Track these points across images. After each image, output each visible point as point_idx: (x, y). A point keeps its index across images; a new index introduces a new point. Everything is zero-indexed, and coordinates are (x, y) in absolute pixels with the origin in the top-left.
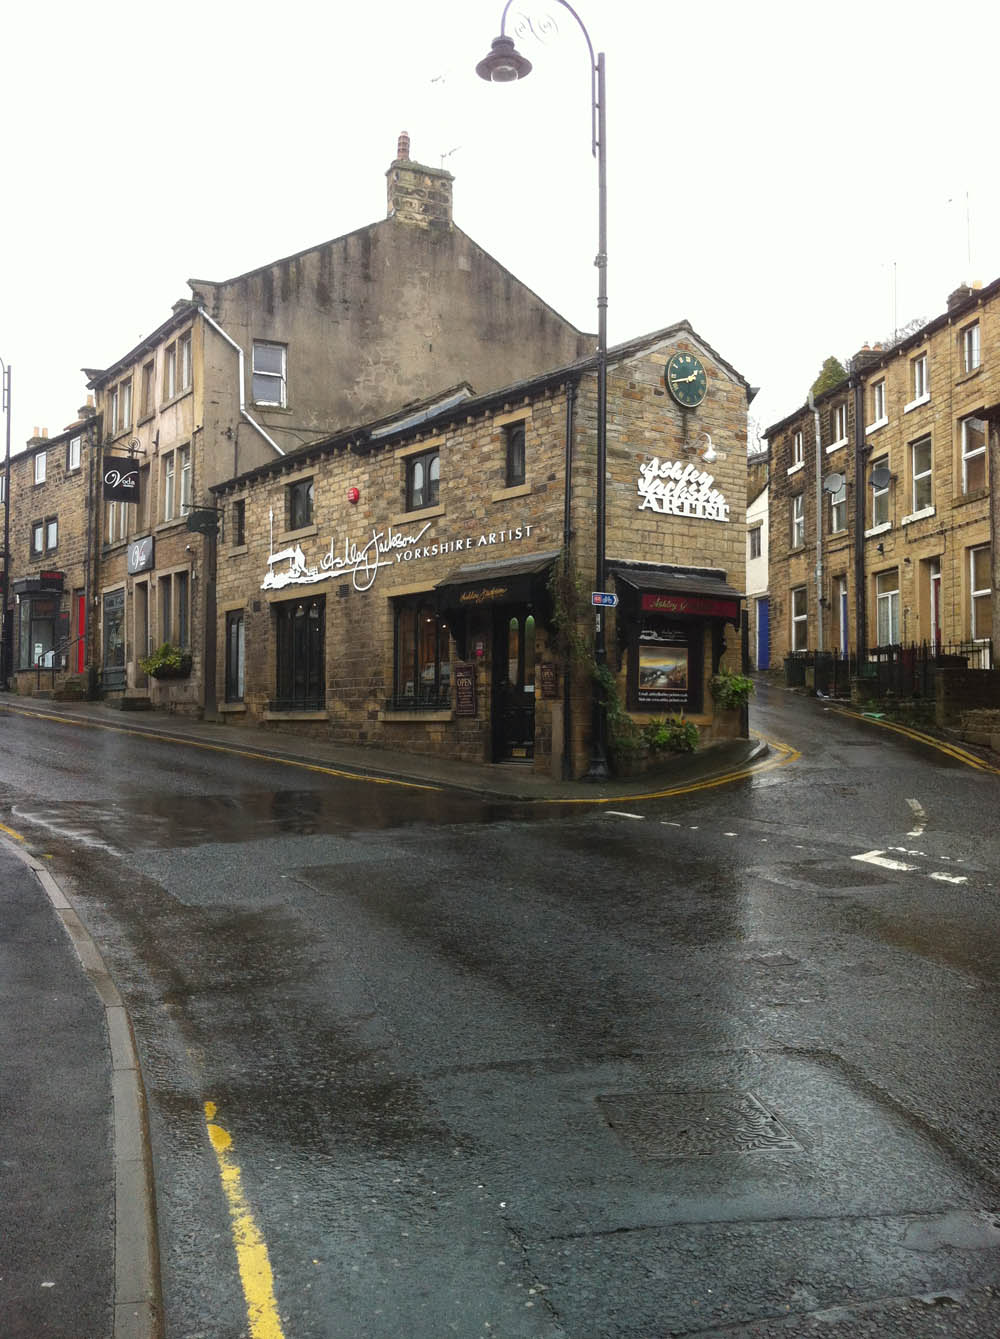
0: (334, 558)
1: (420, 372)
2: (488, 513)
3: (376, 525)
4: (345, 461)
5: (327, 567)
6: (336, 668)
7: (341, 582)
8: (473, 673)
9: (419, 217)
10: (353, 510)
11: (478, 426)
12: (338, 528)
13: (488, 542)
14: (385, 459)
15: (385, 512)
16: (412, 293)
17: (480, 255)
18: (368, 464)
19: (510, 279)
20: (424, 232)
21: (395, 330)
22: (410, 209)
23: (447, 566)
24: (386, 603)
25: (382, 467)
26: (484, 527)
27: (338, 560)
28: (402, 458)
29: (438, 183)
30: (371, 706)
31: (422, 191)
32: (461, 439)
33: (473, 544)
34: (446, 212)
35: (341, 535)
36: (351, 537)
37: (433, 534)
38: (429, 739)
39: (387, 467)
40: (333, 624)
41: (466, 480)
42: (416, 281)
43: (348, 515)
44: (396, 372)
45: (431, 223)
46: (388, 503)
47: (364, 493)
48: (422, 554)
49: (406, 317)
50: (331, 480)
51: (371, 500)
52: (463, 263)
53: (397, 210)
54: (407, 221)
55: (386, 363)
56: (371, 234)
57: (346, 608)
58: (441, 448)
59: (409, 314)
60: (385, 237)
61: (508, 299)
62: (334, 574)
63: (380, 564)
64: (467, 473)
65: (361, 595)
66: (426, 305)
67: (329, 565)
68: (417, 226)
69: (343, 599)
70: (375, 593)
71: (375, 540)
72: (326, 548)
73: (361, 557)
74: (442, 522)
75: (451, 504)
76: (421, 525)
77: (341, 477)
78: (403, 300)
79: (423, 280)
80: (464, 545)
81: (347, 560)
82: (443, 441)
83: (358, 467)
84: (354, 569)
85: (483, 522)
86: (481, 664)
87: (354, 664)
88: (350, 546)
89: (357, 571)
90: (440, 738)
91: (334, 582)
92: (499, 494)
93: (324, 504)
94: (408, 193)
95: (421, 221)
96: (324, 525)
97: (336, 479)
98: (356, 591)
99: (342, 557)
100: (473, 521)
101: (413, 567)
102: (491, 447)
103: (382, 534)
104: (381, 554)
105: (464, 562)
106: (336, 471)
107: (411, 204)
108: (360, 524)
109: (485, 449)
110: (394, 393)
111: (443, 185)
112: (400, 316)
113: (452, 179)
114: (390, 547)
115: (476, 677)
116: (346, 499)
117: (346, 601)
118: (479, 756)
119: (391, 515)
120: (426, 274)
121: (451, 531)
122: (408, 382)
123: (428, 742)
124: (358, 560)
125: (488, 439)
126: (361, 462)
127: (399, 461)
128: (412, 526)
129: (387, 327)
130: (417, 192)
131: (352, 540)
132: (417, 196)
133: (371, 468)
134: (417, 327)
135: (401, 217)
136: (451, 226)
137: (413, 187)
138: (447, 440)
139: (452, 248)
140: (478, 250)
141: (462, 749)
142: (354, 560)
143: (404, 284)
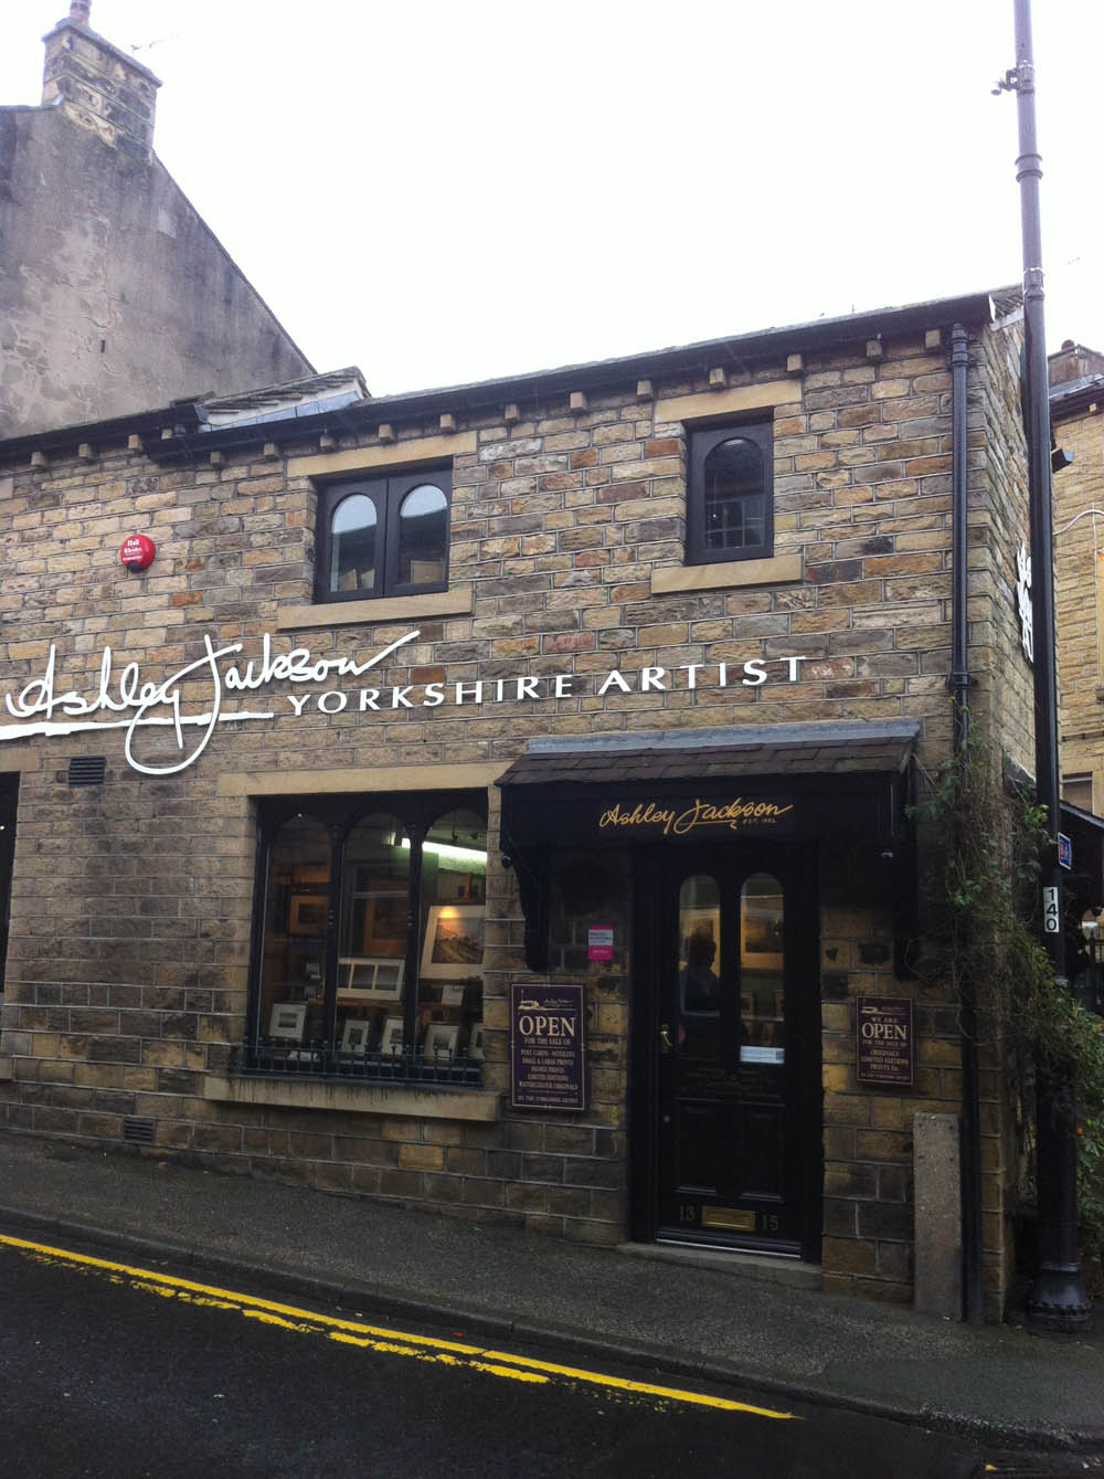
0: (56, 694)
1: (84, 383)
2: (630, 619)
3: (212, 626)
4: (108, 476)
5: (29, 711)
6: (46, 953)
7: (79, 750)
8: (577, 1005)
9: (102, 124)
10: (131, 585)
11: (597, 418)
12: (74, 626)
13: (636, 686)
14: (251, 478)
15: (248, 599)
16: (80, 246)
17: (192, 218)
18: (194, 487)
19: (233, 272)
20: (108, 150)
21: (46, 297)
22: (89, 107)
23: (479, 736)
24: (243, 808)
25: (239, 495)
26: (619, 651)
27: (71, 697)
28: (311, 478)
29: (136, 81)
30: (172, 1058)
31: (109, 84)
32: (534, 445)
33: (577, 687)
34: (145, 131)
35: (82, 644)
36: (118, 647)
37: (424, 656)
38: (396, 1161)
39: (258, 495)
40: (40, 846)
41: (551, 541)
42: (88, 226)
43: (108, 594)
44: (41, 371)
45: (120, 140)
46: (260, 578)
47: (170, 550)
48: (384, 700)
49: (66, 281)
50: (54, 515)
51: (199, 565)
52: (164, 222)
53: (69, 100)
54: (79, 122)
55: (22, 351)
56: (19, 121)
57: (93, 812)
58: (457, 463)
59: (73, 280)
60: (42, 134)
61: (228, 302)
62: (51, 729)
63: (224, 717)
64: (551, 525)
65: (149, 784)
66: (100, 271)
67: (39, 707)
68: (98, 139)
69: (79, 792)
70: (202, 784)
71: (211, 657)
72: (32, 667)
73: (158, 694)
74: (456, 632)
75: (490, 592)
76: (378, 634)
77: (92, 510)
78: (65, 251)
79: (99, 229)
80: (545, 689)
81: (104, 700)
82: (472, 447)
83: (151, 489)
84: (131, 723)
85: (618, 640)
86: (607, 984)
87: (111, 949)
88: (116, 667)
89: (138, 728)
90: (439, 1161)
91: (55, 749)
92: (672, 576)
93: (22, 567)
94: (86, 78)
95: (106, 129)
96: (25, 615)
97: (73, 513)
98: (132, 774)
99: (87, 689)
100: (577, 636)
101: (351, 730)
102: (649, 467)
103: (238, 647)
104: (229, 693)
105: (544, 729)
106: (72, 496)
107: (91, 97)
108: (151, 619)
109: (622, 472)
110: (35, 407)
111: (143, 87)
112: (56, 278)
113: (158, 85)
114: (266, 675)
115: (589, 1015)
116: (106, 559)
117: (94, 796)
118: (599, 1225)
119: (268, 606)
120: (106, 221)
121: (496, 652)
122: (61, 395)
123: (390, 1167)
124: (145, 702)
125: (638, 448)
126: (165, 481)
127: (304, 484)
128: (345, 634)
129: (33, 288)
130: (104, 83)
131: (121, 656)
132: (100, 89)
133: (203, 494)
134: (84, 304)
135: (71, 113)
136: (150, 155)
137: (95, 72)
138: (481, 445)
139: (150, 190)
140: (188, 210)
141: (527, 1198)
142: (128, 700)
143: (68, 225)
